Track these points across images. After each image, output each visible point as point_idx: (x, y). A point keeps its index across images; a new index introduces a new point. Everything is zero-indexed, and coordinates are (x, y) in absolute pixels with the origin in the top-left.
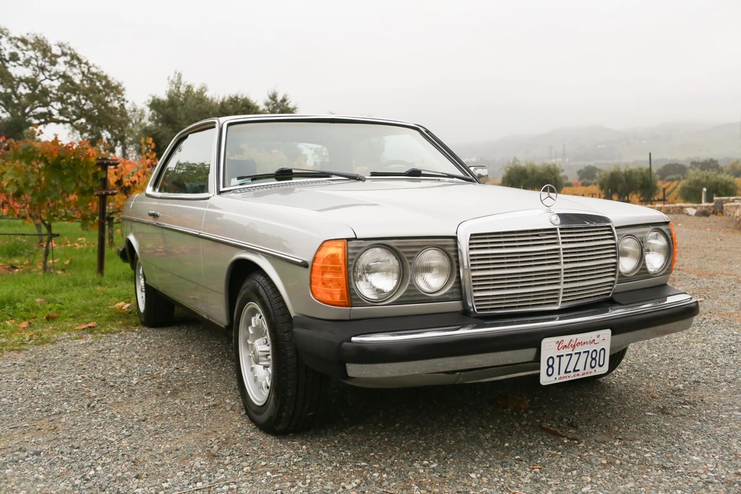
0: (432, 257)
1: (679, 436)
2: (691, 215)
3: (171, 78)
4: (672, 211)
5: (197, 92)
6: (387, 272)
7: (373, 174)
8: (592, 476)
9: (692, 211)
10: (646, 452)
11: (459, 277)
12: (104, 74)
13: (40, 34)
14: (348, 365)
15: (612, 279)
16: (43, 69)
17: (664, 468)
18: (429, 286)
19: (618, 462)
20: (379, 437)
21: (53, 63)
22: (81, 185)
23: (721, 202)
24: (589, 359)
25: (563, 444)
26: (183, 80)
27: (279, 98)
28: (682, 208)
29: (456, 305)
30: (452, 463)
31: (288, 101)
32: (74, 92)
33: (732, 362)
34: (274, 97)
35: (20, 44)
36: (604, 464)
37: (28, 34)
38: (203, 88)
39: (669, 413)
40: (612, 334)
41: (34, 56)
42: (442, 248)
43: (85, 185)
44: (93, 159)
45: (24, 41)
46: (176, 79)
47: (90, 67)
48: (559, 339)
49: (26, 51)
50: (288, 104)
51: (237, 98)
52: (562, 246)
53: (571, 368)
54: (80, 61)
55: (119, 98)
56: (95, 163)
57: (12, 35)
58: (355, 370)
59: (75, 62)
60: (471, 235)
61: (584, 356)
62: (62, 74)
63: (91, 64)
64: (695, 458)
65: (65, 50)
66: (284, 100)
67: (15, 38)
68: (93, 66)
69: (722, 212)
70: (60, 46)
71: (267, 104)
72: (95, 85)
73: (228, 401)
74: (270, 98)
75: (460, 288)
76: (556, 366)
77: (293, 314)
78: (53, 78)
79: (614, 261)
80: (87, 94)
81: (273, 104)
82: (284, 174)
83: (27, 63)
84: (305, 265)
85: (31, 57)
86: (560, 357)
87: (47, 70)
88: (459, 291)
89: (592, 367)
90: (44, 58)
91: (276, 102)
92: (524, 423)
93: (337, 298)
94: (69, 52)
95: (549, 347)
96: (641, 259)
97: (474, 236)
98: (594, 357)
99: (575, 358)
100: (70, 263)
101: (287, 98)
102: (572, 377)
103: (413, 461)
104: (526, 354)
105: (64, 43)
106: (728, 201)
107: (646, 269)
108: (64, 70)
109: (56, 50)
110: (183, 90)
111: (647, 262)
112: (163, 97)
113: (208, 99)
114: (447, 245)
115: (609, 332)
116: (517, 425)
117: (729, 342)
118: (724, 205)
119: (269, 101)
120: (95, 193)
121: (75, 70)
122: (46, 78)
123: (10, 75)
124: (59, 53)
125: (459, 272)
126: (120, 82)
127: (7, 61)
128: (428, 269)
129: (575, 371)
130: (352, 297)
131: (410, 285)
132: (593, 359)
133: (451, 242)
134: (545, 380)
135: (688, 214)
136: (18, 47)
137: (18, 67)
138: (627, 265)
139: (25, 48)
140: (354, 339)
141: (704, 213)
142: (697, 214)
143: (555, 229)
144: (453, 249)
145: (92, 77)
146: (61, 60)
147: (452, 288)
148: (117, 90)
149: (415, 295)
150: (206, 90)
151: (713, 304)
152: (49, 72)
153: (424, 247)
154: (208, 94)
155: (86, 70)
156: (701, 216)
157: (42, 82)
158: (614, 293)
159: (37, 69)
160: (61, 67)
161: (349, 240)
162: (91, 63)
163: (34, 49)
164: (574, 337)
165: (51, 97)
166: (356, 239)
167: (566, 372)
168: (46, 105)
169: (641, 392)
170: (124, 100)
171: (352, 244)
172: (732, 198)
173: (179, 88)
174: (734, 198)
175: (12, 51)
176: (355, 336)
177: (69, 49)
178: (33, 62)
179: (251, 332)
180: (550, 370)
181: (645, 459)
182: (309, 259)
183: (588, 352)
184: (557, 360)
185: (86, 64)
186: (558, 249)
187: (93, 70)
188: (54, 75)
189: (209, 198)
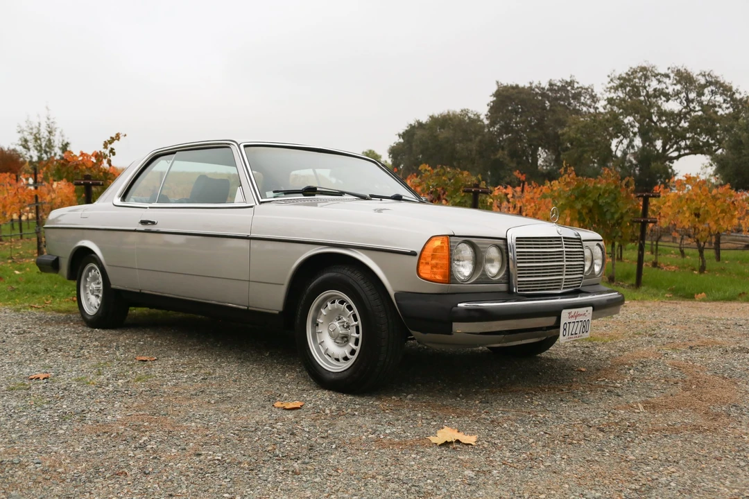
0: (493, 252)
6: (468, 261)
11: (508, 267)
14: (454, 324)
15: (582, 276)
18: (490, 272)
24: (582, 327)
29: (503, 287)
40: (593, 310)
42: (497, 246)
48: (569, 311)
52: (565, 249)
53: (573, 332)
58: (460, 328)
60: (517, 238)
61: (580, 324)
75: (509, 274)
76: (567, 330)
77: (392, 293)
79: (583, 263)
82: (310, 191)
84: (413, 254)
86: (569, 323)
88: (508, 278)
89: (583, 332)
93: (438, 277)
95: (565, 316)
99: (576, 324)
102: (574, 338)
107: (594, 271)
111: (594, 266)
114: (502, 244)
115: (591, 308)
125: (508, 264)
128: (491, 261)
129: (576, 334)
130: (451, 275)
131: (482, 272)
132: (584, 327)
133: (500, 242)
134: (561, 339)
140: (459, 305)
143: (561, 237)
144: (505, 247)
147: (504, 274)
149: (485, 279)
153: (490, 245)
161: (449, 236)
164: (576, 310)
166: (454, 236)
167: (572, 334)
171: (453, 239)
176: (460, 303)
180: (564, 332)
182: (418, 250)
183: (582, 321)
184: (568, 325)
186: (563, 251)
189: (252, 207)
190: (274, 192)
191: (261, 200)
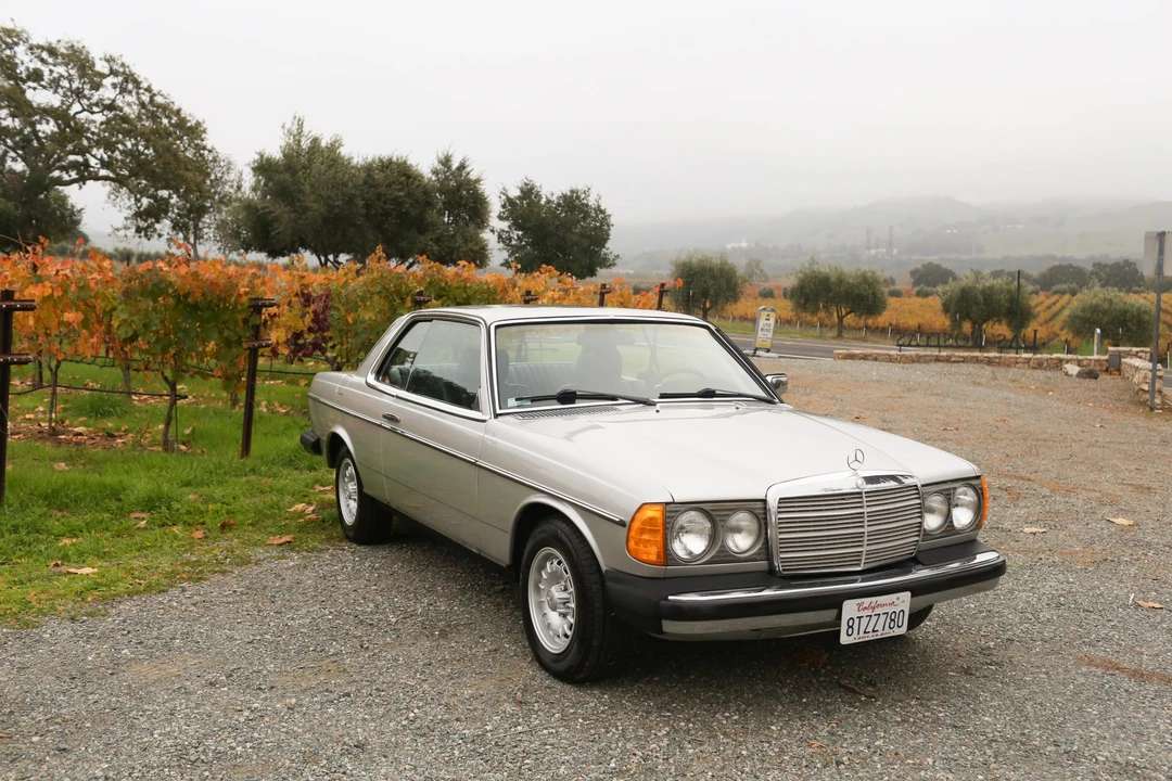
0: (742, 519)
1: (977, 697)
2: (1071, 375)
3: (288, 126)
4: (1045, 365)
5: (326, 147)
6: (699, 533)
7: (663, 396)
8: (885, 732)
9: (1073, 369)
10: (941, 712)
11: (766, 538)
12: (176, 108)
13: (78, 42)
14: (663, 622)
15: (917, 538)
16: (79, 94)
17: (955, 727)
18: (737, 547)
19: (912, 720)
20: (677, 689)
21: (96, 87)
22: (226, 334)
23: (1120, 356)
24: (888, 620)
25: (861, 701)
26: (306, 129)
27: (455, 165)
28: (1061, 360)
29: (762, 565)
30: (753, 716)
31: (468, 169)
32: (128, 133)
33: (1055, 618)
34: (446, 162)
35: (45, 55)
36: (898, 722)
37: (59, 41)
38: (336, 142)
39: (972, 674)
40: (912, 596)
41: (66, 74)
42: (751, 511)
43: (232, 334)
44: (245, 299)
45: (52, 52)
46: (295, 128)
47: (155, 95)
48: (859, 601)
49: (55, 65)
50: (468, 174)
51: (390, 160)
52: (866, 510)
53: (870, 629)
54: (137, 84)
55: (197, 145)
56: (247, 305)
57: (34, 41)
58: (671, 627)
59: (130, 86)
60: (780, 499)
61: (883, 618)
62: (107, 102)
63: (155, 91)
64: (986, 719)
65: (115, 67)
66: (462, 167)
67: (39, 47)
68: (159, 93)
69: (1119, 370)
70: (107, 61)
71: (435, 172)
72: (161, 123)
73: (507, 646)
74: (440, 162)
75: (768, 548)
76: (856, 627)
77: (604, 568)
78: (95, 109)
79: (919, 520)
80: (149, 138)
81: (445, 173)
82: (567, 397)
83: (55, 84)
84: (622, 524)
85: (62, 76)
86: (860, 618)
87: (85, 96)
88: (767, 551)
89: (891, 628)
90: (81, 77)
91: (449, 168)
92: (822, 679)
93: (653, 558)
94: (121, 70)
95: (850, 608)
96: (948, 517)
97: (782, 500)
98: (893, 619)
99: (874, 619)
100: (193, 432)
101: (467, 164)
102: (871, 637)
103: (715, 713)
104: (829, 615)
105: (115, 55)
106: (1129, 354)
107: (953, 526)
108: (112, 97)
109: (102, 67)
110: (305, 144)
111: (954, 518)
112: (276, 154)
113: (343, 158)
114: (758, 509)
115: (909, 594)
116: (814, 681)
117: (1059, 592)
118: (1123, 360)
119: (440, 167)
120: (245, 346)
121: (129, 98)
122: (84, 110)
123: (29, 104)
124: (107, 71)
125: (767, 534)
126: (201, 121)
127: (24, 82)
128: (738, 530)
129: (874, 631)
130: (667, 556)
131: (721, 547)
132: (892, 620)
133: (760, 505)
134: (844, 640)
135: (1067, 374)
136: (42, 60)
137: (40, 91)
138: (932, 522)
139: (50, 60)
140: (670, 598)
141: (1090, 374)
142: (1079, 375)
143: (861, 493)
144: (762, 511)
145: (156, 109)
146: (107, 82)
147: (760, 549)
148: (195, 132)
149: (725, 556)
150: (340, 145)
151: (1057, 536)
152: (89, 99)
153: (735, 510)
154: (344, 151)
155: (146, 98)
156: (1085, 378)
157: (77, 116)
158: (918, 552)
159: (69, 94)
160: (107, 92)
161: (667, 504)
162: (155, 89)
163: (67, 65)
164: (874, 599)
165: (88, 139)
166: (674, 503)
167: (865, 632)
168: (82, 151)
169: (947, 649)
170: (204, 148)
171: (669, 508)
172: (1135, 349)
173: (299, 141)
174: (1139, 349)
175: (32, 66)
176: (672, 595)
177: (123, 65)
178: (65, 83)
179: (545, 576)
180: (850, 630)
181: (938, 718)
182: (627, 519)
183: (887, 613)
184: (857, 621)
185: (148, 89)
186: (863, 513)
187: (159, 99)
188: (97, 105)
189: (484, 421)
190: (517, 400)
191: (498, 411)
